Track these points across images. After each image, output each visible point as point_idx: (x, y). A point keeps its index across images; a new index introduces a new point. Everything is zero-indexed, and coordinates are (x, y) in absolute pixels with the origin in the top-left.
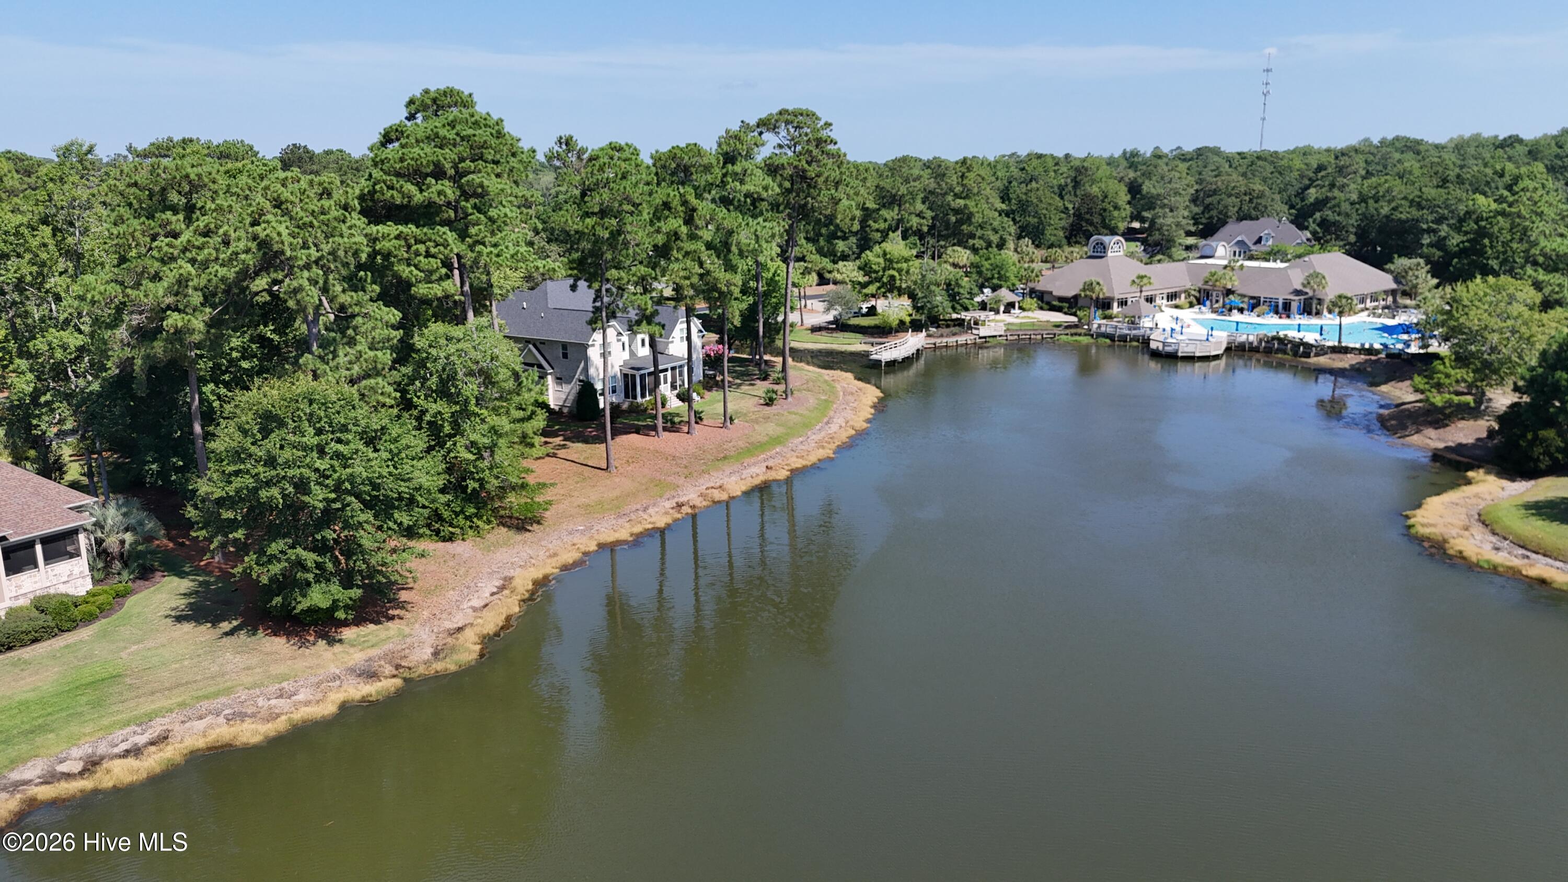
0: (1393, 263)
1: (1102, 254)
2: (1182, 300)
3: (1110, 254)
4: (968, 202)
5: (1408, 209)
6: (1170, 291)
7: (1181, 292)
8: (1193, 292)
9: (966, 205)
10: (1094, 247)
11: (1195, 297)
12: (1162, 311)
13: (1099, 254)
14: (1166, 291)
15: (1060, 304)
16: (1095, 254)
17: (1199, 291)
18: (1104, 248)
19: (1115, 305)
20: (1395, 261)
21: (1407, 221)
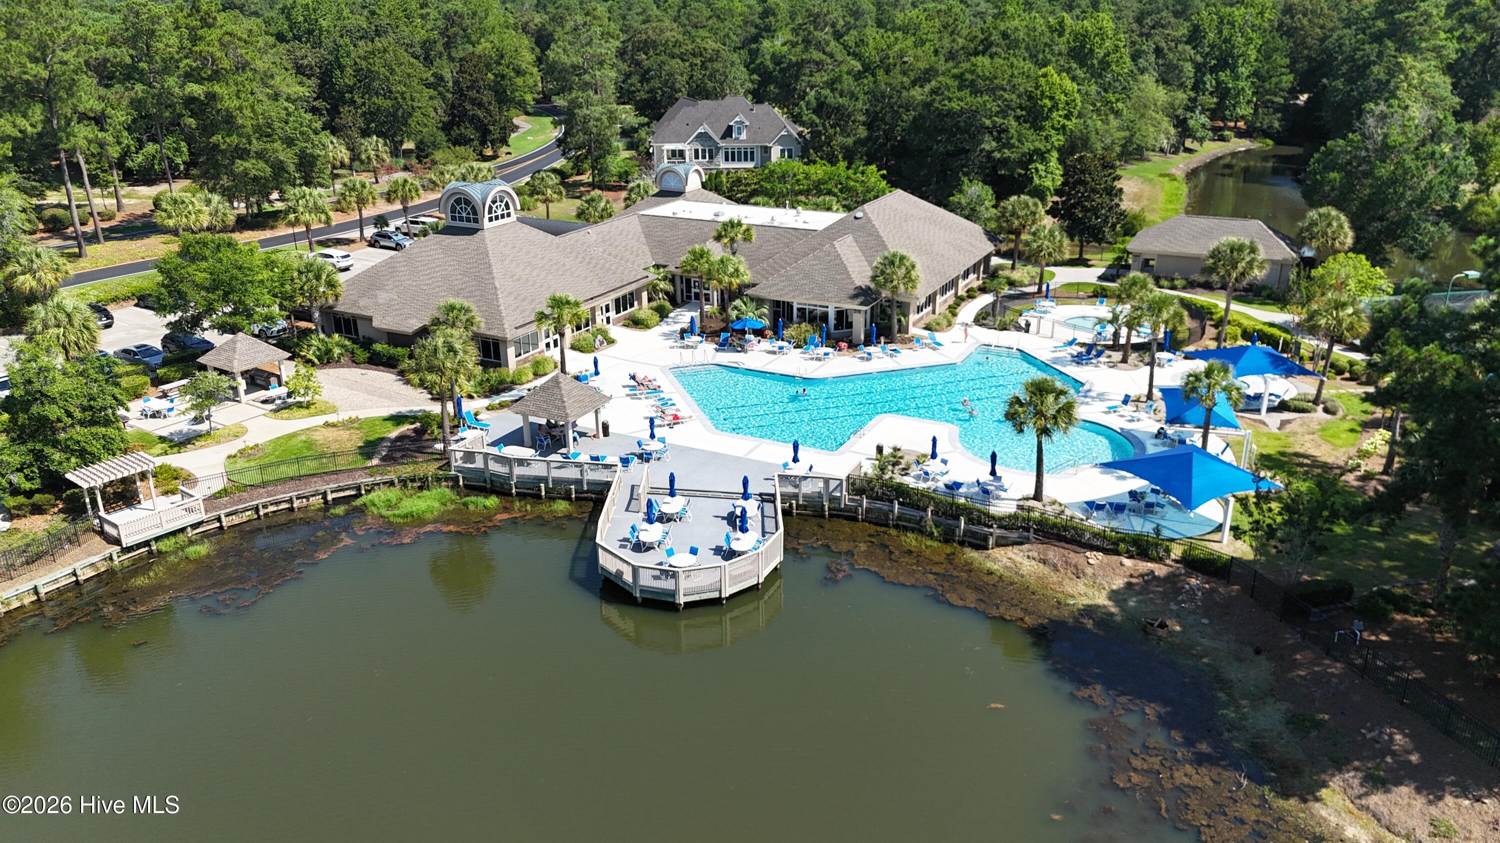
0: (961, 191)
1: (472, 225)
2: (643, 308)
3: (487, 224)
4: (216, 88)
5: (959, 94)
6: (619, 294)
7: (639, 291)
8: (662, 285)
9: (212, 97)
10: (453, 210)
11: (667, 293)
12: (611, 342)
13: (465, 224)
14: (609, 300)
15: (393, 351)
16: (458, 224)
17: (672, 281)
18: (475, 213)
19: (511, 351)
20: (965, 188)
21: (962, 111)
